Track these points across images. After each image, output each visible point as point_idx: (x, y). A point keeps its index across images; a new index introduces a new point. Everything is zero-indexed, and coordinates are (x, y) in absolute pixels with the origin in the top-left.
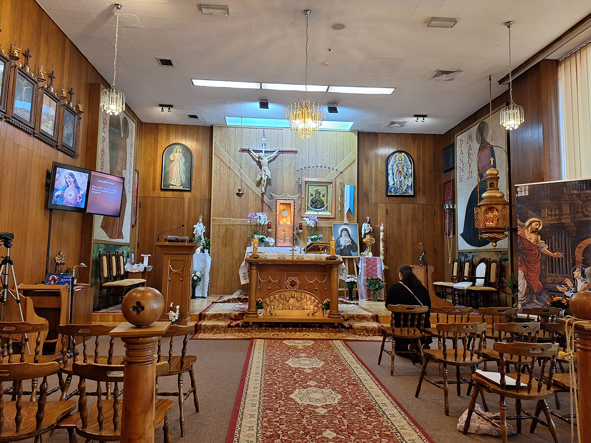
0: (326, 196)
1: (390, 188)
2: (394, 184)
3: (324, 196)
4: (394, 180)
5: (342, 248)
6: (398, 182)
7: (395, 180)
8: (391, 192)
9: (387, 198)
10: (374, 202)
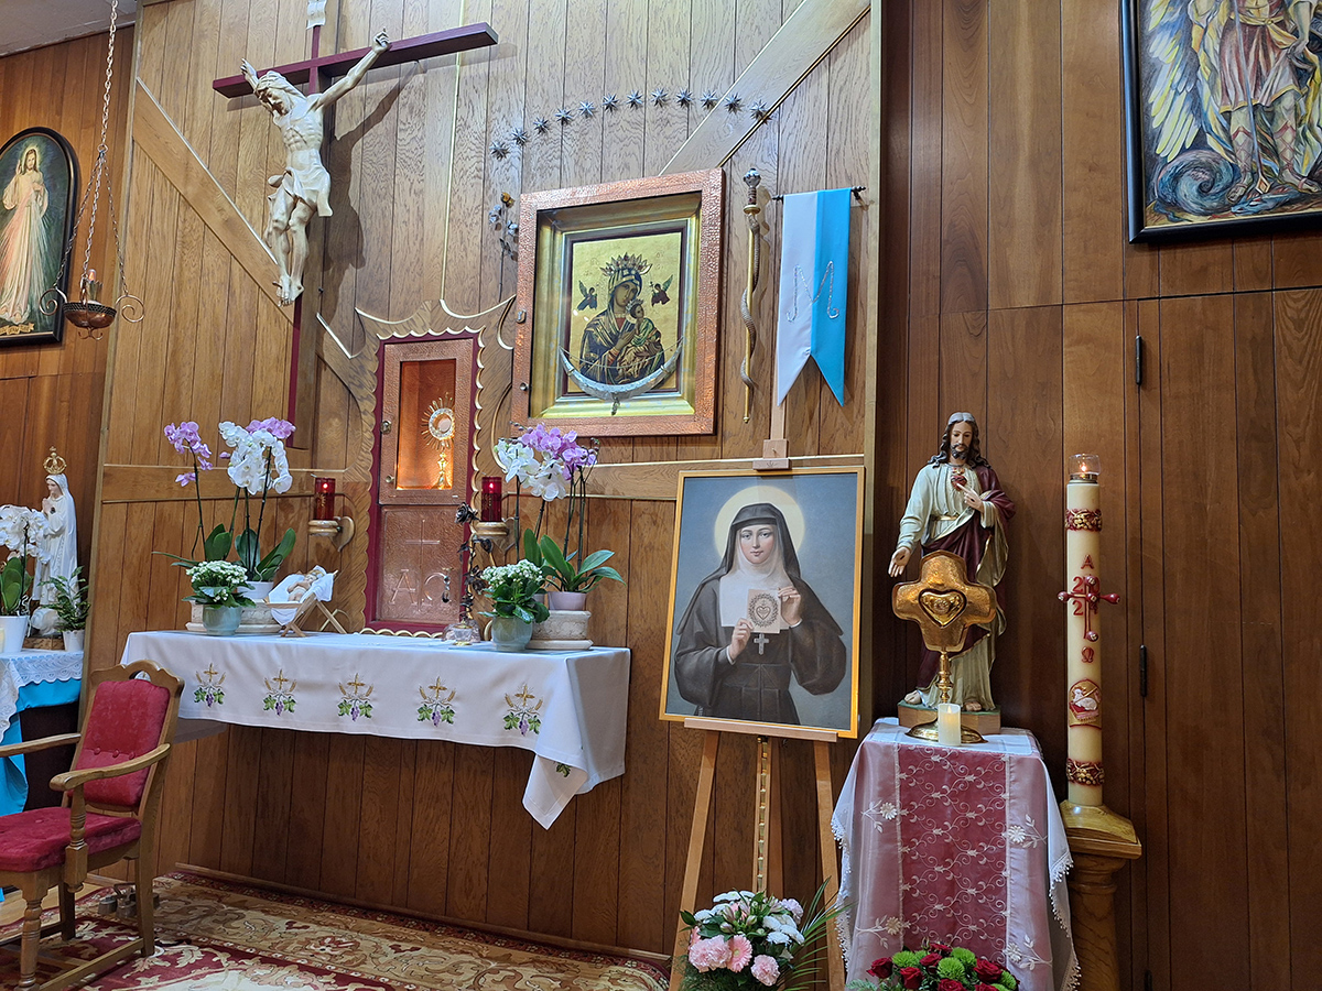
0: (673, 293)
1: (1160, 177)
2: (1199, 143)
3: (660, 297)
4: (1196, 107)
5: (731, 651)
6: (1240, 121)
7: (1212, 107)
8: (1174, 206)
9: (1144, 258)
10: (1025, 297)
